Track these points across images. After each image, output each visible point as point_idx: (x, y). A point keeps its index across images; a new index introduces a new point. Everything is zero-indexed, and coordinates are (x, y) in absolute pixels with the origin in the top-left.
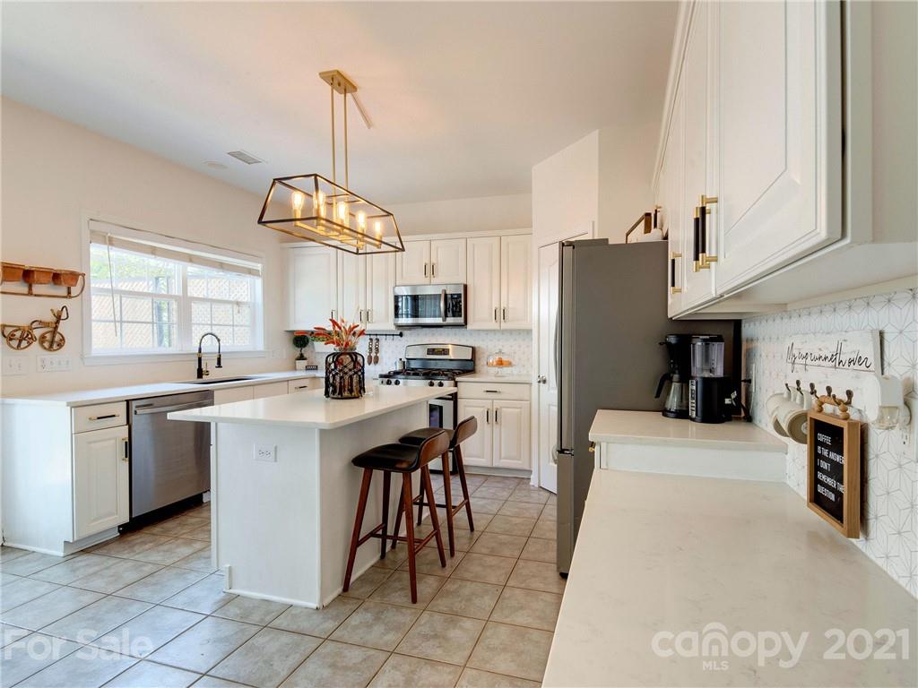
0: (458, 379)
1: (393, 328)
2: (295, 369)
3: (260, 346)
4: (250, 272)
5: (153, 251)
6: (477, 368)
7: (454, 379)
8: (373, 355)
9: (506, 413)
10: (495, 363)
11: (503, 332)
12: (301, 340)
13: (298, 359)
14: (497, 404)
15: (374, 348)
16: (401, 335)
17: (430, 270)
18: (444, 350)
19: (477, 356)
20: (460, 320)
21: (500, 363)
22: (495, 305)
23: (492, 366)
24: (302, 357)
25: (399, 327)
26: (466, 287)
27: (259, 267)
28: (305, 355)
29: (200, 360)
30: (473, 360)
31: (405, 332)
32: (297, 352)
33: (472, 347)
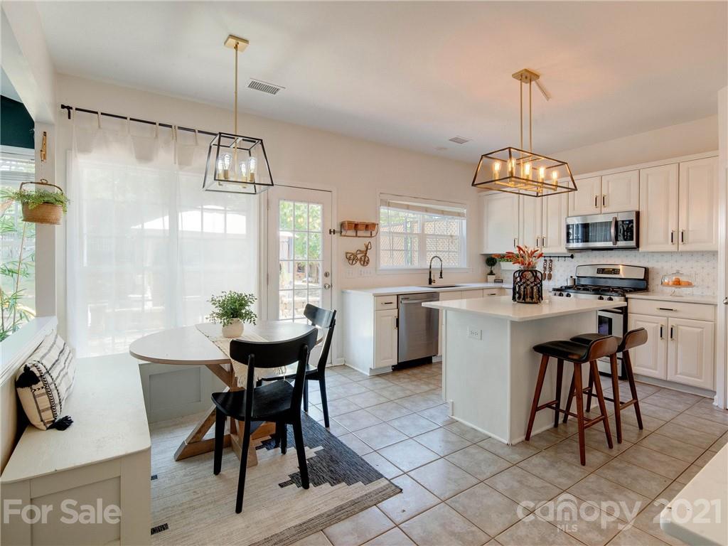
0: (628, 296)
1: (565, 251)
2: (487, 281)
3: (464, 265)
4: (459, 215)
6: (650, 287)
7: (624, 296)
8: (547, 273)
9: (682, 331)
10: (671, 283)
11: (682, 253)
12: (491, 261)
13: (489, 274)
14: (672, 322)
15: (548, 267)
16: (572, 257)
17: (601, 201)
18: (614, 270)
19: (651, 276)
20: (633, 243)
21: (678, 283)
22: (672, 227)
23: (668, 285)
24: (491, 273)
25: (570, 250)
26: (638, 214)
27: (465, 211)
28: (494, 272)
29: (430, 273)
30: (646, 279)
31: (576, 255)
32: (488, 269)
33: (645, 268)
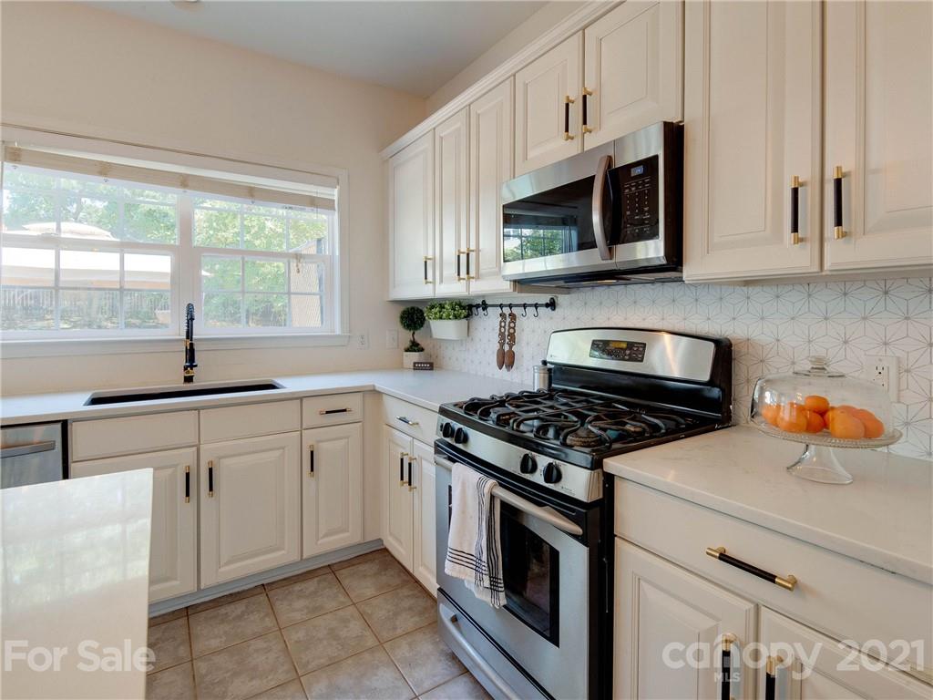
2: (398, 368)
3: (336, 328)
4: (314, 202)
5: (105, 170)
7: (599, 466)
12: (413, 316)
13: (407, 350)
16: (552, 305)
18: (630, 345)
20: (652, 250)
22: (800, 167)
24: (414, 347)
26: (674, 135)
27: (334, 194)
28: (419, 344)
33: (717, 342)
